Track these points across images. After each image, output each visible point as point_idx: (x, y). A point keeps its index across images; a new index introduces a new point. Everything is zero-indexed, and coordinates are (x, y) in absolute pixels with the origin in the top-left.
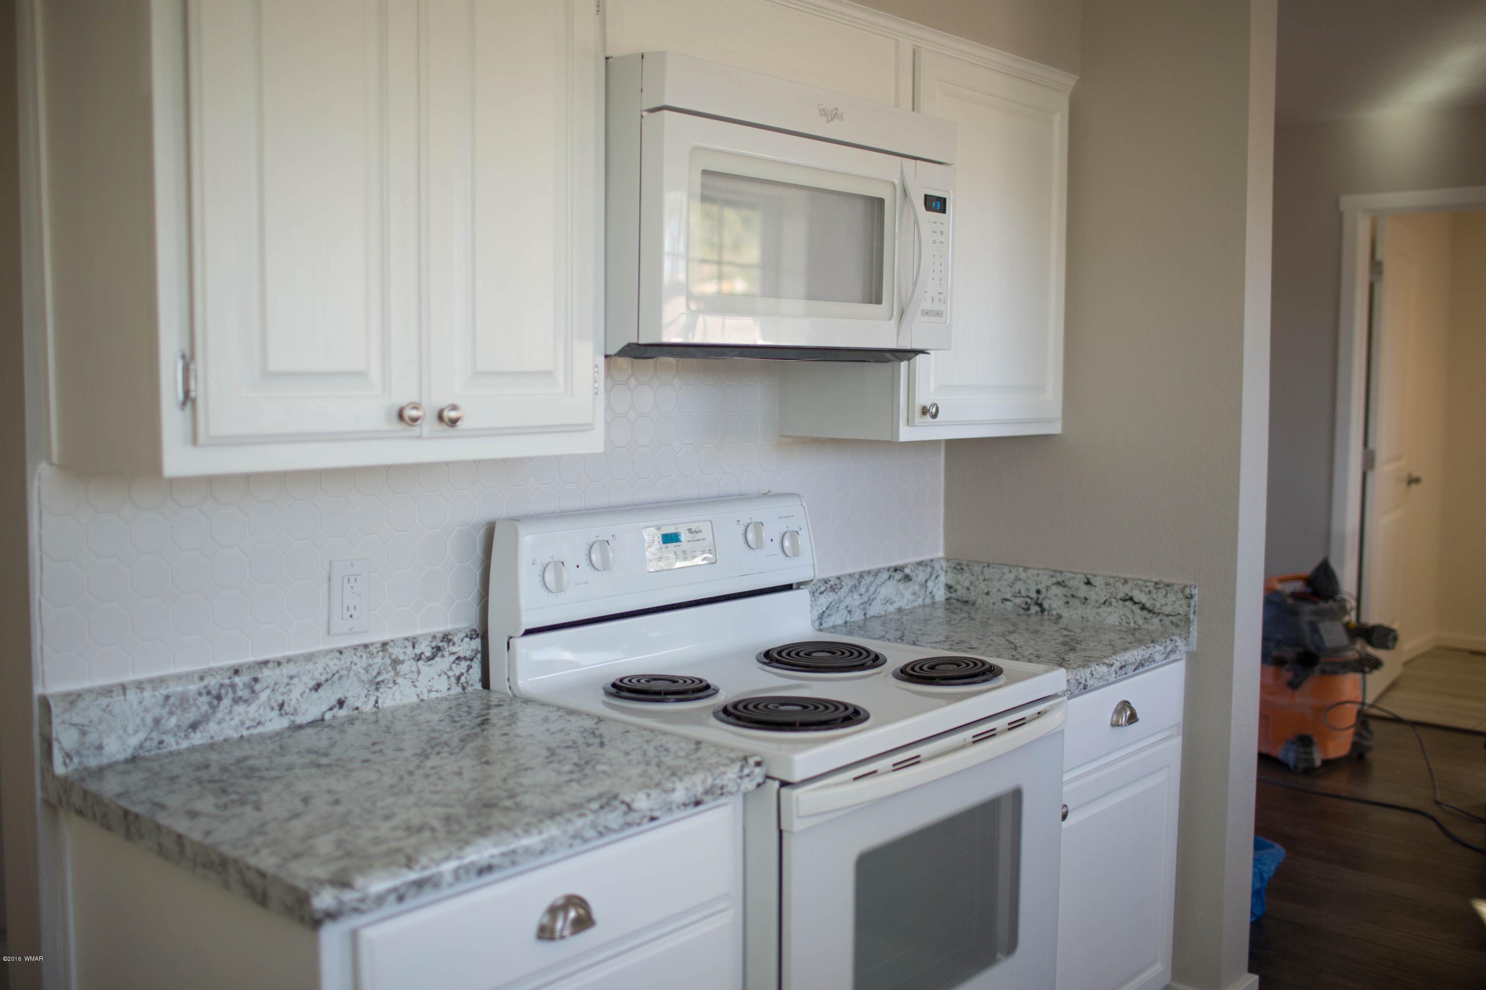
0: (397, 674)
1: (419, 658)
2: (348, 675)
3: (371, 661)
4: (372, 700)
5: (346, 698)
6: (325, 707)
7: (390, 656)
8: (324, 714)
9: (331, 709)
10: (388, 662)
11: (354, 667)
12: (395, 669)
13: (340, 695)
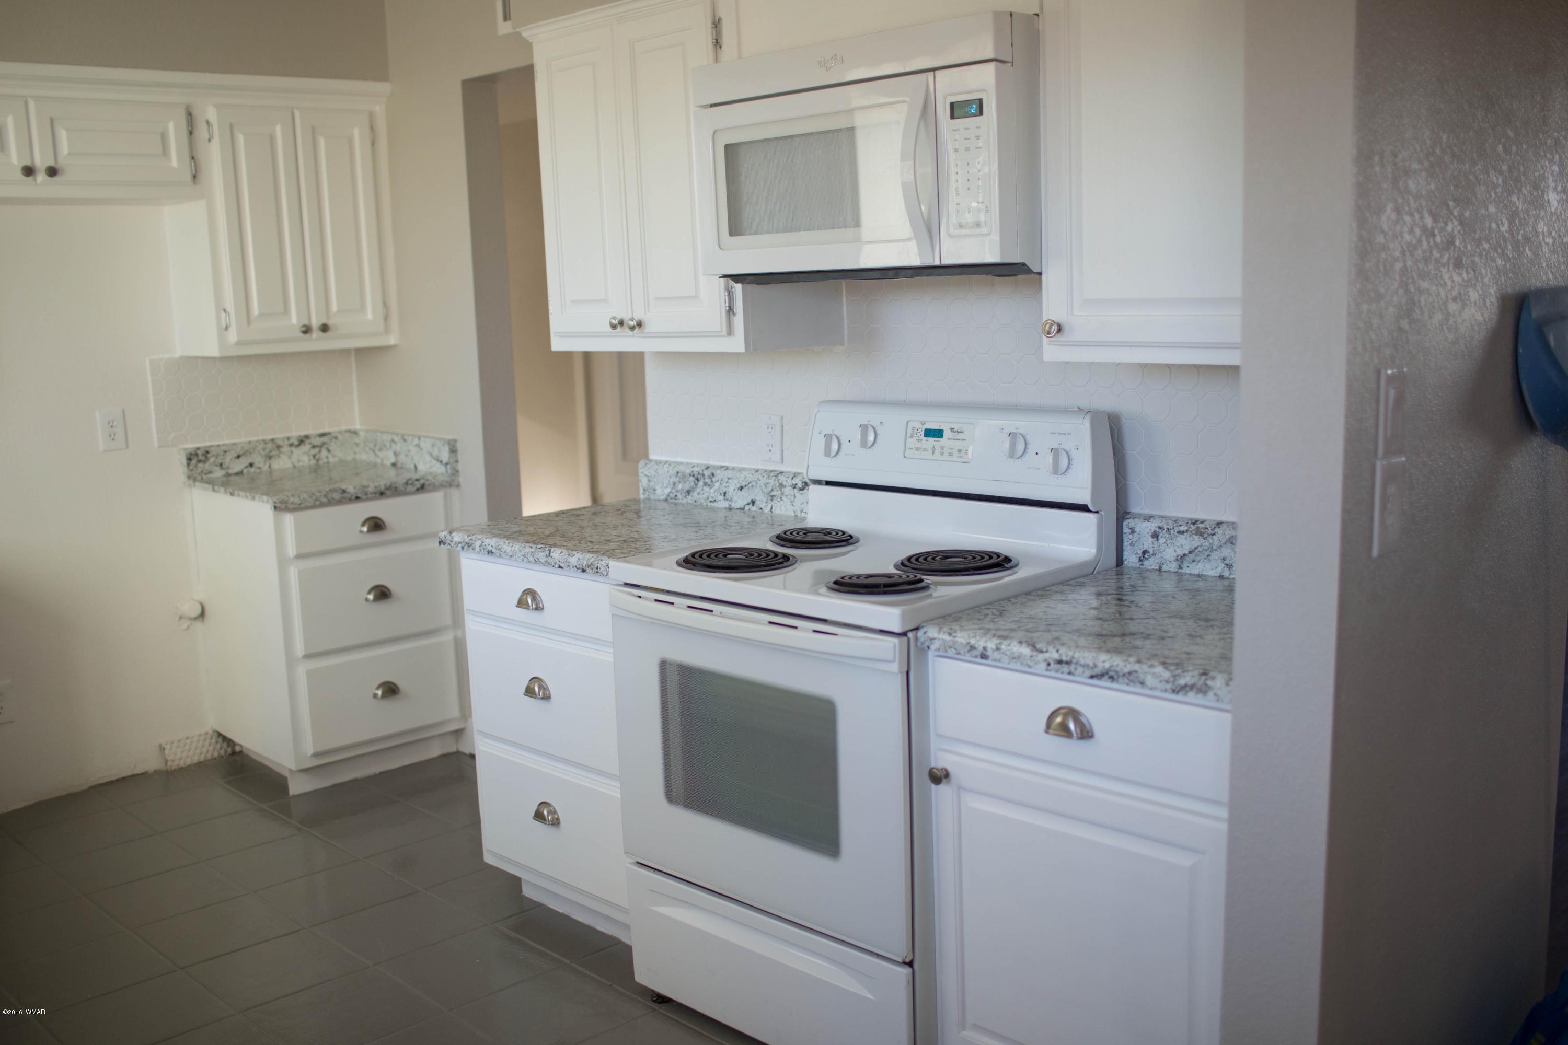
0: (782, 494)
1: (794, 487)
2: (756, 486)
3: (768, 481)
4: (770, 506)
5: (755, 500)
6: (746, 503)
7: (778, 481)
8: (745, 506)
9: (748, 504)
10: (777, 484)
11: (759, 482)
12: (781, 490)
13: (752, 497)
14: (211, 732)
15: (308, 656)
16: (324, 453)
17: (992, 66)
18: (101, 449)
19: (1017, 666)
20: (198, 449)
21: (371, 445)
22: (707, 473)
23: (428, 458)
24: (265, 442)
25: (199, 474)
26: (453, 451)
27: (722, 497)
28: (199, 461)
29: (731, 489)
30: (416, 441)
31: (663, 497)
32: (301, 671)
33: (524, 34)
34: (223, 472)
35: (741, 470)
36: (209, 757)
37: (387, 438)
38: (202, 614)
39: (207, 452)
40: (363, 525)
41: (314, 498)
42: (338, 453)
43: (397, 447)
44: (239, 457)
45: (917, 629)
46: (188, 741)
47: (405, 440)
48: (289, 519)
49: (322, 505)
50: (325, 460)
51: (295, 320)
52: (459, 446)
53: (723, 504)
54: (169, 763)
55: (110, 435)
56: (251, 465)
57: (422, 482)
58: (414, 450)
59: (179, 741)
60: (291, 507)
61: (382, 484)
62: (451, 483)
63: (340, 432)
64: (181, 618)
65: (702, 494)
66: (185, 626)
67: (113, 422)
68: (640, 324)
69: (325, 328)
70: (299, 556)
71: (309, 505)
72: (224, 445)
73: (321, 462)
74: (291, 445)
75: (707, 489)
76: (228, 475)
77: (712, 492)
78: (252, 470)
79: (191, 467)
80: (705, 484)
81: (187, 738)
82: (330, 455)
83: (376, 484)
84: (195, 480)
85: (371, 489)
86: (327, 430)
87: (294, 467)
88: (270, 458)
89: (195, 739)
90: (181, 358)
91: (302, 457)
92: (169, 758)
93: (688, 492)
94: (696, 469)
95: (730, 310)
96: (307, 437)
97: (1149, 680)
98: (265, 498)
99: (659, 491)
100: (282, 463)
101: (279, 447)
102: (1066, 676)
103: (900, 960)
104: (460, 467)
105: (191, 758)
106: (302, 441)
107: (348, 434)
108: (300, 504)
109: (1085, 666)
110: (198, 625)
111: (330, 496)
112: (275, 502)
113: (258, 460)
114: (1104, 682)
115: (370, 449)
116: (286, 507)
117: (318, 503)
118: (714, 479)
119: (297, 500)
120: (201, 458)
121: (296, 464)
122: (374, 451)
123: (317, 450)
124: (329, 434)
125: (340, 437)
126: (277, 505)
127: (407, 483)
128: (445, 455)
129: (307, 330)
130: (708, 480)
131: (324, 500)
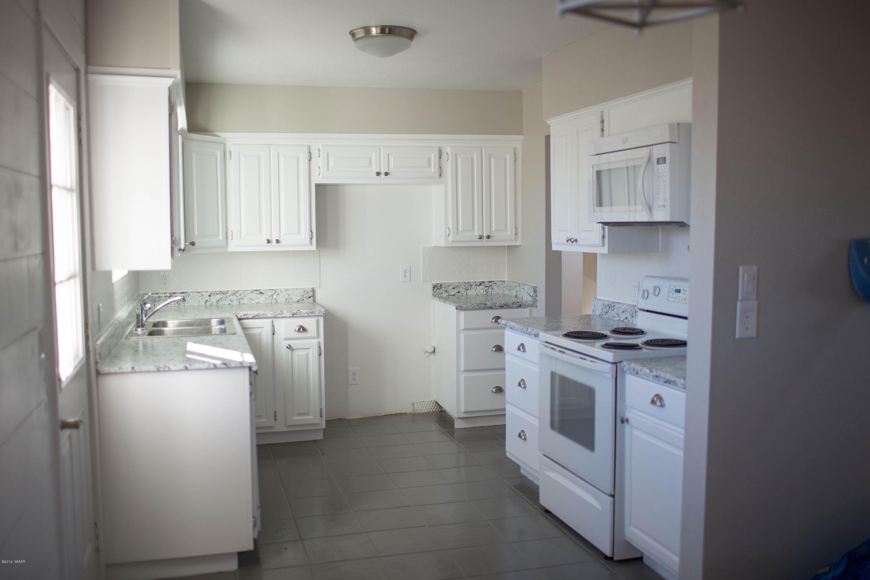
14: (433, 401)
15: (465, 371)
16: (490, 289)
17: (668, 144)
18: (401, 281)
19: (645, 377)
20: (438, 284)
21: (509, 288)
22: (613, 305)
23: (526, 294)
24: (465, 283)
25: (437, 294)
26: (535, 291)
27: (617, 316)
28: (438, 289)
29: (620, 312)
30: (523, 287)
31: (598, 315)
32: (462, 376)
33: (548, 123)
34: (447, 294)
35: (623, 304)
36: (431, 411)
37: (514, 284)
38: (434, 351)
39: (441, 285)
40: (493, 319)
41: (473, 306)
42: (496, 290)
43: (517, 289)
44: (454, 288)
45: (620, 362)
46: (424, 403)
47: (519, 286)
48: (462, 313)
49: (476, 309)
50: (491, 293)
51: (477, 233)
52: (538, 289)
53: (617, 319)
54: (415, 411)
55: (405, 276)
56: (459, 292)
57: (520, 303)
58: (522, 290)
59: (420, 402)
60: (463, 309)
61: (503, 302)
62: (533, 305)
63: (497, 281)
64: (425, 352)
65: (611, 313)
66: (427, 356)
67: (406, 271)
68: (576, 241)
69: (488, 237)
70: (465, 329)
71: (471, 309)
72: (448, 283)
73: (488, 293)
74: (476, 285)
75: (612, 312)
76: (449, 295)
77: (613, 313)
78: (459, 294)
79: (434, 291)
80: (612, 309)
81: (424, 402)
82: (492, 291)
83: (500, 303)
84: (435, 296)
85: (497, 305)
86: (493, 280)
87: (477, 294)
88: (467, 290)
89: (427, 403)
90: (434, 246)
91: (481, 290)
92: (415, 409)
93: (607, 313)
94: (609, 303)
95: (603, 237)
96: (483, 282)
97: (679, 384)
98: (454, 304)
99: (597, 312)
100: (472, 292)
101: (471, 285)
102: (657, 382)
103: (608, 493)
104: (537, 298)
105: (424, 410)
106: (481, 284)
107: (501, 282)
108: (467, 308)
109: (663, 378)
110: (432, 356)
111: (480, 306)
112: (457, 306)
113: (462, 290)
114: (667, 384)
115: (509, 289)
116: (461, 308)
117: (474, 308)
118: (615, 308)
119: (466, 306)
120: (439, 288)
121: (478, 293)
122: (510, 290)
123: (487, 288)
124: (493, 281)
125: (497, 283)
126: (457, 307)
127: (513, 303)
128: (532, 293)
129: (481, 237)
130: (613, 308)
131: (477, 307)
